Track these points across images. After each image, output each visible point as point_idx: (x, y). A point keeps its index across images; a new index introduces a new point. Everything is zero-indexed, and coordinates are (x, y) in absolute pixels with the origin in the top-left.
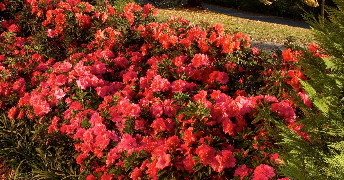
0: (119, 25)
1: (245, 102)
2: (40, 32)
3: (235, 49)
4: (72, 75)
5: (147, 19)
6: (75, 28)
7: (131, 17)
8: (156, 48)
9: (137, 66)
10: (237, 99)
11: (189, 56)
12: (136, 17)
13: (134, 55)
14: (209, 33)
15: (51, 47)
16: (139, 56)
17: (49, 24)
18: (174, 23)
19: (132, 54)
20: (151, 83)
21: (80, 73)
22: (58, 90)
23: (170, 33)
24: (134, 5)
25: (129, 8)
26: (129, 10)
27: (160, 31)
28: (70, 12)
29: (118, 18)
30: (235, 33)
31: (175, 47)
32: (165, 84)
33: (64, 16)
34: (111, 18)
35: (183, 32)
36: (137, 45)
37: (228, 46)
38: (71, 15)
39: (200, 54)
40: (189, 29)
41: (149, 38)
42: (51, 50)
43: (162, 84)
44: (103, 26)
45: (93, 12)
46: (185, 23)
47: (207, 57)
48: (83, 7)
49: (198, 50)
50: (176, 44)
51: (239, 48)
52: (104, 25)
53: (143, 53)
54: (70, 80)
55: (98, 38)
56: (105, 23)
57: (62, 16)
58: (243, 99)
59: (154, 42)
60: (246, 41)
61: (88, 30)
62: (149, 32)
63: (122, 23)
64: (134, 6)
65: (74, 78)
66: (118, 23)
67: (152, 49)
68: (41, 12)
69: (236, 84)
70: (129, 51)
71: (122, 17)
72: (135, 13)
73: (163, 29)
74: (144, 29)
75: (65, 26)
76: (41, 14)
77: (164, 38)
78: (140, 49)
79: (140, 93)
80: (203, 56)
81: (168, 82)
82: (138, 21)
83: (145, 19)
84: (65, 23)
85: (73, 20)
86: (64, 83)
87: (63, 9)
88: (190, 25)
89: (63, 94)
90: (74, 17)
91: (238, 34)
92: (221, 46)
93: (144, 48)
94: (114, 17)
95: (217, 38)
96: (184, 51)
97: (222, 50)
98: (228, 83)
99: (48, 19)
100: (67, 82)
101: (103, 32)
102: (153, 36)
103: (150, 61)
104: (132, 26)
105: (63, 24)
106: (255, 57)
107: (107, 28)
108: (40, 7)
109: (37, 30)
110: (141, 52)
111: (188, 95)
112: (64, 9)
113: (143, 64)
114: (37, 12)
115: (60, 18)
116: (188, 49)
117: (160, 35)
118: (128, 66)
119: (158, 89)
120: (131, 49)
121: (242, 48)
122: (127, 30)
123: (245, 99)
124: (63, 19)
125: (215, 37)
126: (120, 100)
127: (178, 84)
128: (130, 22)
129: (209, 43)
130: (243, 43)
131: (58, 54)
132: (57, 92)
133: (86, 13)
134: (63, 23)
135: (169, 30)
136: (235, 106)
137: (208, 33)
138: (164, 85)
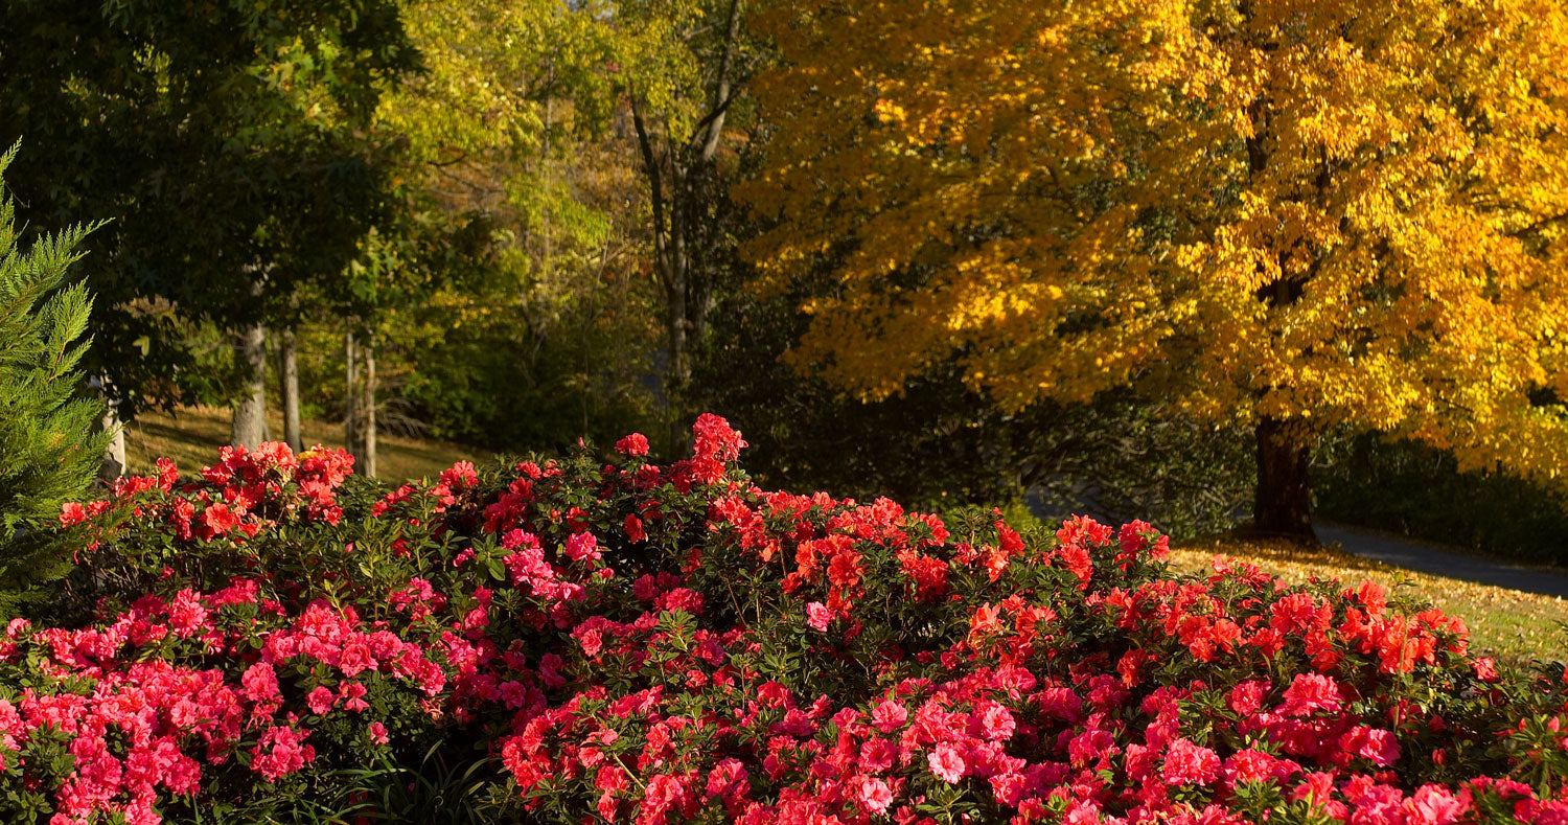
0: (1043, 588)
1: (1444, 802)
2: (775, 612)
3: (1420, 660)
4: (911, 739)
5: (1133, 571)
6: (893, 599)
7: (1082, 564)
8: (1168, 662)
9: (1110, 716)
10: (1420, 793)
11: (1276, 681)
12: (1097, 564)
13: (1096, 686)
14: (1338, 612)
15: (817, 663)
16: (1113, 687)
17: (804, 587)
18: (1227, 583)
19: (1091, 683)
20: (1157, 763)
21: (936, 733)
22: (871, 783)
23: (1214, 613)
24: (1091, 526)
25: (1073, 532)
26: (1075, 540)
27: (1183, 606)
28: (878, 548)
29: (1041, 567)
30: (1418, 609)
31: (1233, 656)
32: (1207, 763)
33: (856, 560)
34: (1017, 568)
35: (1257, 609)
36: (1106, 655)
37: (1396, 652)
38: (883, 558)
39: (1312, 675)
40: (1275, 600)
41: (1145, 631)
42: (816, 671)
43: (1198, 762)
44: (993, 591)
45: (953, 548)
46: (1260, 582)
47: (1332, 684)
48: (920, 529)
49: (1306, 665)
50: (1236, 646)
51: (1431, 658)
52: (994, 589)
53: (1127, 680)
54: (906, 757)
55: (979, 632)
56: (998, 581)
57: (852, 558)
58: (1437, 795)
59: (1164, 643)
60: (1453, 636)
61: (938, 605)
62: (1145, 609)
63: (1055, 582)
64: (1091, 528)
65: (919, 748)
66: (1042, 582)
67: (1154, 665)
68: (776, 545)
69: (1422, 768)
70: (1080, 671)
71: (1054, 564)
72: (1093, 551)
73: (1192, 601)
74: (1128, 602)
75: (861, 594)
76: (776, 552)
77: (1192, 628)
78: (1114, 668)
79: (1126, 792)
80: (1321, 680)
81: (1214, 757)
82: (1106, 577)
83: (1129, 568)
84: (860, 582)
85: (889, 573)
86: (889, 764)
87: (851, 536)
88: (1277, 588)
89: (886, 795)
90: (891, 563)
91: (1430, 615)
92: (1375, 651)
93: (1128, 662)
94: (1026, 564)
95: (1364, 627)
96: (1261, 670)
97: (1379, 665)
98: (1397, 762)
99: (803, 570)
100: (898, 760)
101: (996, 610)
102: (1159, 623)
103: (1150, 703)
104: (1088, 593)
105: (854, 588)
106: (1483, 687)
107: (1007, 597)
108: (773, 531)
109: (765, 606)
110: (1118, 676)
111: (1278, 789)
112: (855, 535)
113: (1129, 710)
114: (763, 548)
115: (845, 565)
116: (1273, 661)
117: (1183, 618)
118: (1082, 718)
119: (1183, 775)
120: (1085, 665)
121: (1442, 659)
122: (1069, 605)
123: (1444, 795)
124: (854, 570)
125: (1358, 624)
126: (1070, 808)
127: (1246, 763)
128: (1080, 581)
129: (1338, 642)
130: (1444, 643)
131: (841, 685)
132: (868, 790)
133: (931, 550)
134: (853, 582)
135: (1210, 605)
136: (1413, 813)
137: (1336, 612)
138: (1204, 767)
